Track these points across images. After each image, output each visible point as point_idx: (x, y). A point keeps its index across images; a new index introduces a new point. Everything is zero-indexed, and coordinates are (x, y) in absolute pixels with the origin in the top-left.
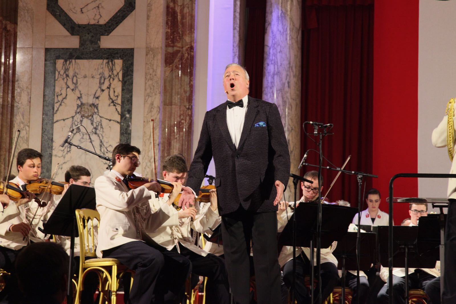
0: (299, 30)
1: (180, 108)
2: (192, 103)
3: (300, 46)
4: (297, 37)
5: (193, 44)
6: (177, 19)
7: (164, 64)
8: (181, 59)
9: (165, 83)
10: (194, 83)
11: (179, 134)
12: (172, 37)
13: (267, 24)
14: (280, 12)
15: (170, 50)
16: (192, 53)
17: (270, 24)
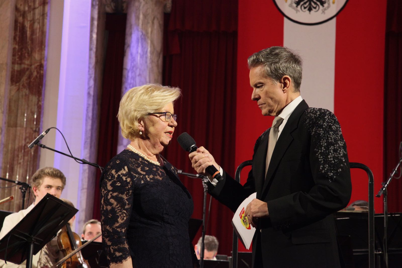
0: (160, 54)
1: (26, 130)
2: (39, 125)
3: (161, 70)
4: (158, 61)
5: (43, 62)
6: (27, 34)
7: (10, 82)
8: (29, 77)
9: (10, 102)
10: (43, 104)
11: (24, 159)
12: (19, 54)
13: (126, 46)
14: (140, 34)
15: (17, 67)
16: (42, 72)
17: (129, 46)
